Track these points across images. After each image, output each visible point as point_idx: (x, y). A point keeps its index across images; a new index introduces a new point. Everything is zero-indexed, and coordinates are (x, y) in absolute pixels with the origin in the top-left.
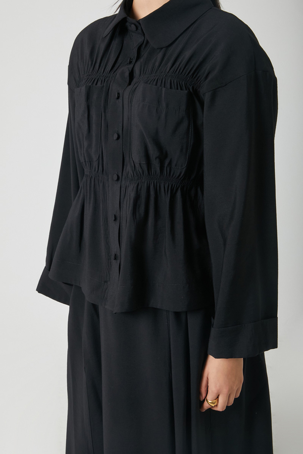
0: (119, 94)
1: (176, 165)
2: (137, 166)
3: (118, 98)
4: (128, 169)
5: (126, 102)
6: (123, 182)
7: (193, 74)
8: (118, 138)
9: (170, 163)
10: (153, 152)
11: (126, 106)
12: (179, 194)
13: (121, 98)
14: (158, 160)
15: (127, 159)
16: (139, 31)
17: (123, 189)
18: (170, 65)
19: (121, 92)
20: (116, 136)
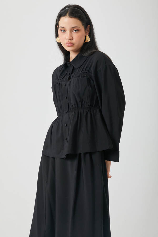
0: (65, 84)
1: (87, 103)
2: (73, 106)
3: (65, 86)
4: (70, 107)
5: (68, 86)
6: (69, 113)
7: (88, 72)
8: (66, 98)
9: (84, 103)
10: (78, 100)
11: (68, 88)
12: (89, 113)
13: (66, 85)
14: (80, 102)
15: (70, 105)
16: (71, 65)
17: (69, 115)
18: (81, 72)
19: (66, 84)
20: (65, 98)
